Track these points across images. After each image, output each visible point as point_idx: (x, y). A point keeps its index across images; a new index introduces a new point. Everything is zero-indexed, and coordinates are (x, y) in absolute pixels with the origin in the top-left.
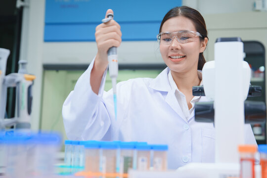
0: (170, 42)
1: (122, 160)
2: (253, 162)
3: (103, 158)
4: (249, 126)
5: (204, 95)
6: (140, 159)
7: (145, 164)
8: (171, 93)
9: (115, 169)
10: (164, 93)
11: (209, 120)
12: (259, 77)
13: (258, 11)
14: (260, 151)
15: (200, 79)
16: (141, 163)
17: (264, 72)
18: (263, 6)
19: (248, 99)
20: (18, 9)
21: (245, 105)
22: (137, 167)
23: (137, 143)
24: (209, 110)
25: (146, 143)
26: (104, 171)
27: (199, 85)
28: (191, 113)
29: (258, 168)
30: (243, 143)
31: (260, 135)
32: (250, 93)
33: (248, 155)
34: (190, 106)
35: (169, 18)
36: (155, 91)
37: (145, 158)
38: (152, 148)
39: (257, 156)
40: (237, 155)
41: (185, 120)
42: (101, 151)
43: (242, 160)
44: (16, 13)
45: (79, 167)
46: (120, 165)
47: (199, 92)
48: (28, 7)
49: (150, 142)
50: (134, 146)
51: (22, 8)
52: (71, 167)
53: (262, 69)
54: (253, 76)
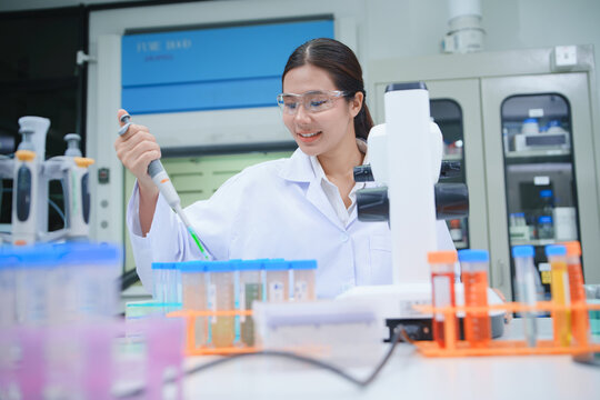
0: (295, 111)
1: (243, 288)
2: (452, 276)
3: (211, 287)
4: (443, 223)
5: (373, 180)
6: (272, 286)
7: (280, 292)
8: (315, 185)
9: (232, 304)
10: (304, 185)
11: (382, 217)
12: (455, 153)
13: (448, 53)
14: (460, 259)
15: (363, 153)
16: (273, 291)
17: (463, 147)
18: (456, 46)
19: (440, 181)
20: (79, 66)
21: (436, 189)
22: (268, 298)
23: (267, 260)
24: (378, 201)
25: (282, 260)
26: (214, 308)
27: (361, 164)
28: (350, 212)
29: (460, 287)
30: (434, 249)
31: (460, 241)
32: (442, 173)
33: (442, 268)
34: (347, 203)
35: (292, 68)
36: (289, 183)
37: (280, 284)
38: (290, 265)
39: (457, 269)
40: (427, 269)
41: (341, 227)
42: (207, 275)
43: (434, 275)
44: (76, 73)
45: (177, 304)
46: (241, 297)
47: (365, 175)
48: (95, 62)
49: (289, 258)
50: (262, 265)
51: (86, 64)
52: (163, 304)
53: (459, 143)
54: (447, 152)
